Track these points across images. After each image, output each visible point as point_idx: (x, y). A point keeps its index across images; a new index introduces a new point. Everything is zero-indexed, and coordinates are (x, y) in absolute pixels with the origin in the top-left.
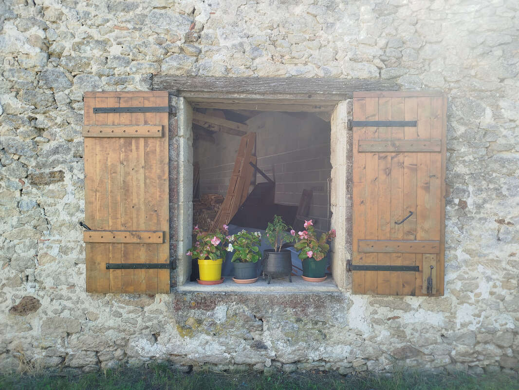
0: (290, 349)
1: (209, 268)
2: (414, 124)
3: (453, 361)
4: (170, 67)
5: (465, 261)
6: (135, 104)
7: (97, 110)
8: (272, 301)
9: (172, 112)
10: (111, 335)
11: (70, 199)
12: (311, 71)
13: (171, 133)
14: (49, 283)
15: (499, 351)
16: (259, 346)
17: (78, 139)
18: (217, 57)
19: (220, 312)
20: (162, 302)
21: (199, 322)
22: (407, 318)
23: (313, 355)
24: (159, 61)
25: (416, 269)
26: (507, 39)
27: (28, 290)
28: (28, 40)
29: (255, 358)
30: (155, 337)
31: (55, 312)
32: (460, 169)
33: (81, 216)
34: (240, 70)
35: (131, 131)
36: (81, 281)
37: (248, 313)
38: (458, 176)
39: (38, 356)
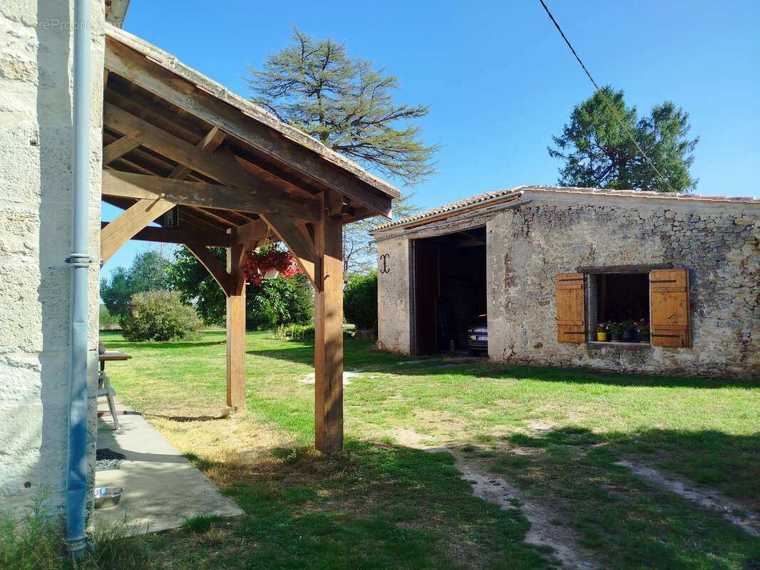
0: (630, 366)
1: (601, 336)
2: (675, 281)
3: (698, 374)
4: (585, 264)
5: (703, 335)
6: (572, 278)
7: (560, 280)
8: (623, 347)
9: (585, 279)
10: (566, 357)
11: (552, 310)
12: (636, 262)
13: (585, 287)
14: (545, 338)
15: (719, 372)
16: (618, 364)
17: (554, 290)
18: (600, 260)
19: (604, 351)
20: (583, 346)
21: (596, 354)
22: (678, 357)
23: (640, 369)
24: (580, 263)
25: (678, 336)
26: (719, 245)
27: (540, 340)
28: (539, 259)
29: (617, 368)
30: (581, 358)
31: (548, 348)
32: (700, 297)
33: (555, 316)
34: (609, 264)
35: (571, 287)
36: (556, 338)
37: (614, 352)
38: (699, 300)
39: (543, 362)
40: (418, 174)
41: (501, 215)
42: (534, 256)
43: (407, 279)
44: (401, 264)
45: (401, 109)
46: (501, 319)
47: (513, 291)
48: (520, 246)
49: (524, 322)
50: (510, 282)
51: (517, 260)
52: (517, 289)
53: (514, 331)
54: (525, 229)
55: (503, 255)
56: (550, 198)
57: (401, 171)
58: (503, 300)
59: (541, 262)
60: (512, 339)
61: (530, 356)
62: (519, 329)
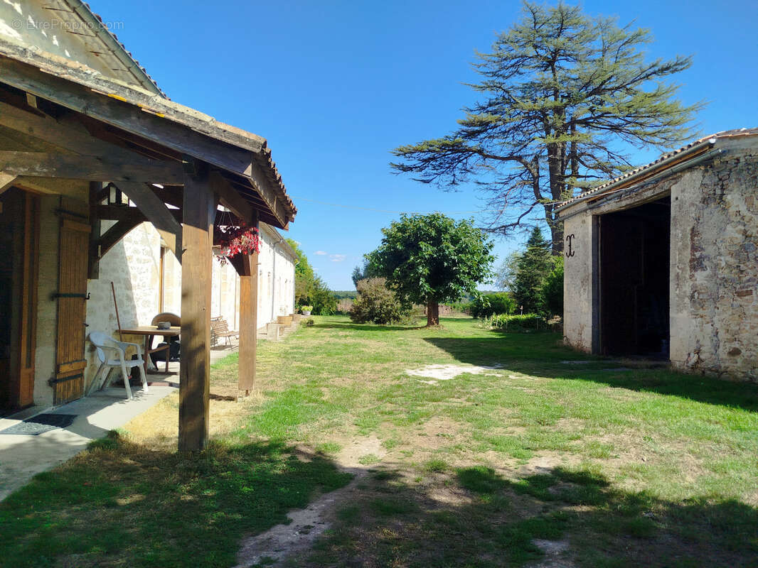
40: (677, 140)
41: (687, 175)
42: (729, 228)
43: (590, 263)
44: (585, 245)
45: (653, 66)
46: (685, 314)
47: (700, 276)
48: (713, 215)
49: (715, 319)
50: (697, 264)
51: (708, 234)
52: (705, 273)
53: (702, 331)
54: (719, 192)
55: (689, 228)
56: (753, 144)
57: (657, 140)
58: (687, 288)
59: (740, 237)
60: (698, 341)
61: (723, 365)
62: (708, 329)
